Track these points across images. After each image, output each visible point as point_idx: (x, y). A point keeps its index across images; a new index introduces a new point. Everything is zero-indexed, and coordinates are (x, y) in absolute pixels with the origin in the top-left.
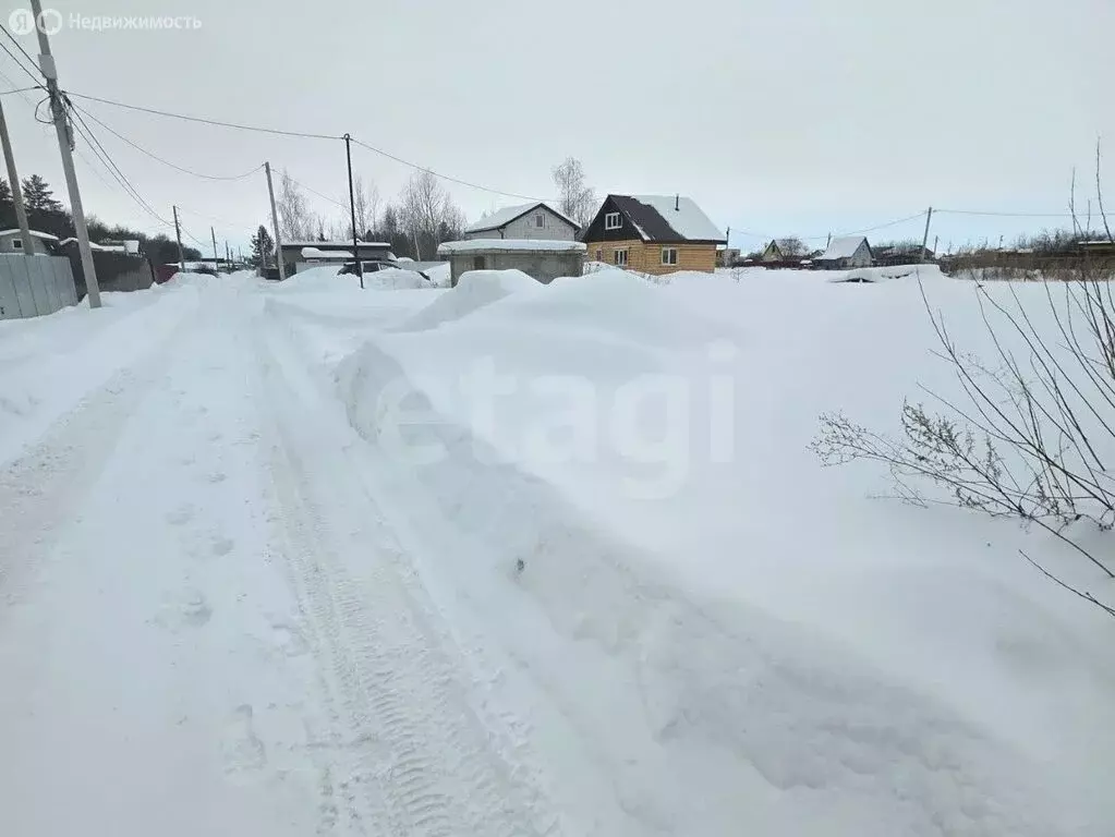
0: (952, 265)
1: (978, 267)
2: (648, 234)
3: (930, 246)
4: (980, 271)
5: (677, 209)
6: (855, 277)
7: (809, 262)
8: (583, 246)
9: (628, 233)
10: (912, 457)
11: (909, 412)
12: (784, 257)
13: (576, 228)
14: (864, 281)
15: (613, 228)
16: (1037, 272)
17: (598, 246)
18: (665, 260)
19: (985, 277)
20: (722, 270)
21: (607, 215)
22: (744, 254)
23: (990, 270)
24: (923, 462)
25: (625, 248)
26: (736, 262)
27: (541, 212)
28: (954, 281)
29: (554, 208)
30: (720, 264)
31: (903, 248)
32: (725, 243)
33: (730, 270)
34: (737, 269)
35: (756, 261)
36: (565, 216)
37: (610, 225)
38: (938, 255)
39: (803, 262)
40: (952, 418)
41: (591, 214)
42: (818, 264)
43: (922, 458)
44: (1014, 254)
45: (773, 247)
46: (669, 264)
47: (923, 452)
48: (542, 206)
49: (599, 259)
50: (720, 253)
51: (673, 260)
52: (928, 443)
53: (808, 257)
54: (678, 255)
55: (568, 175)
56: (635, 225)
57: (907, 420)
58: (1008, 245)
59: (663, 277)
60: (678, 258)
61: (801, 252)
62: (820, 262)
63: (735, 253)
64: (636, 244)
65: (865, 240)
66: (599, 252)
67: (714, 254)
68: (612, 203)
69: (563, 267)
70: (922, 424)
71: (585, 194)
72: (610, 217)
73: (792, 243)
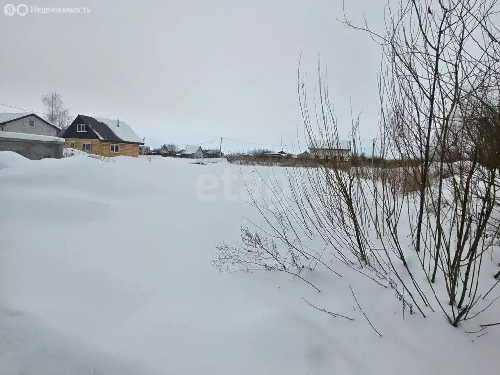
0: (231, 159)
1: (238, 160)
2: (102, 137)
3: (222, 151)
4: (240, 161)
5: (118, 126)
6: (199, 162)
7: (180, 154)
8: (63, 140)
9: (90, 135)
10: (246, 251)
11: (244, 232)
12: (169, 152)
13: (57, 129)
14: (202, 164)
15: (81, 131)
16: (255, 162)
17: (72, 141)
18: (113, 149)
19: (241, 164)
20: (142, 156)
21: (78, 125)
22: (152, 149)
23: (242, 161)
24: (250, 253)
25: (90, 142)
26: (148, 153)
27: (33, 118)
28: (232, 165)
29: (42, 117)
30: (141, 153)
31: (213, 151)
32: (143, 144)
33: (145, 156)
34: (149, 156)
35: (157, 153)
36: (51, 123)
37: (79, 130)
38: (225, 154)
39: (177, 154)
40: (259, 232)
41: (68, 123)
42: (183, 156)
43: (250, 251)
44: (248, 156)
45: (165, 147)
46: (115, 152)
47: (250, 248)
48: (33, 115)
49: (73, 147)
50: (141, 148)
51: (117, 150)
52: (252, 244)
53: (179, 153)
54: (119, 147)
55: (52, 101)
56: (95, 131)
57: (244, 235)
58: (245, 152)
59: (112, 158)
60: (119, 149)
61: (176, 150)
62: (184, 154)
63: (147, 149)
64: (95, 141)
65: (200, 147)
66: (73, 144)
67: (137, 149)
68: (80, 119)
69: (49, 151)
70: (249, 236)
71: (64, 112)
72: (79, 126)
73: (173, 147)
